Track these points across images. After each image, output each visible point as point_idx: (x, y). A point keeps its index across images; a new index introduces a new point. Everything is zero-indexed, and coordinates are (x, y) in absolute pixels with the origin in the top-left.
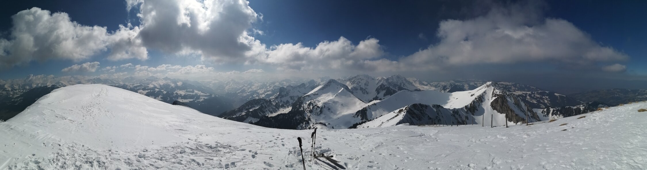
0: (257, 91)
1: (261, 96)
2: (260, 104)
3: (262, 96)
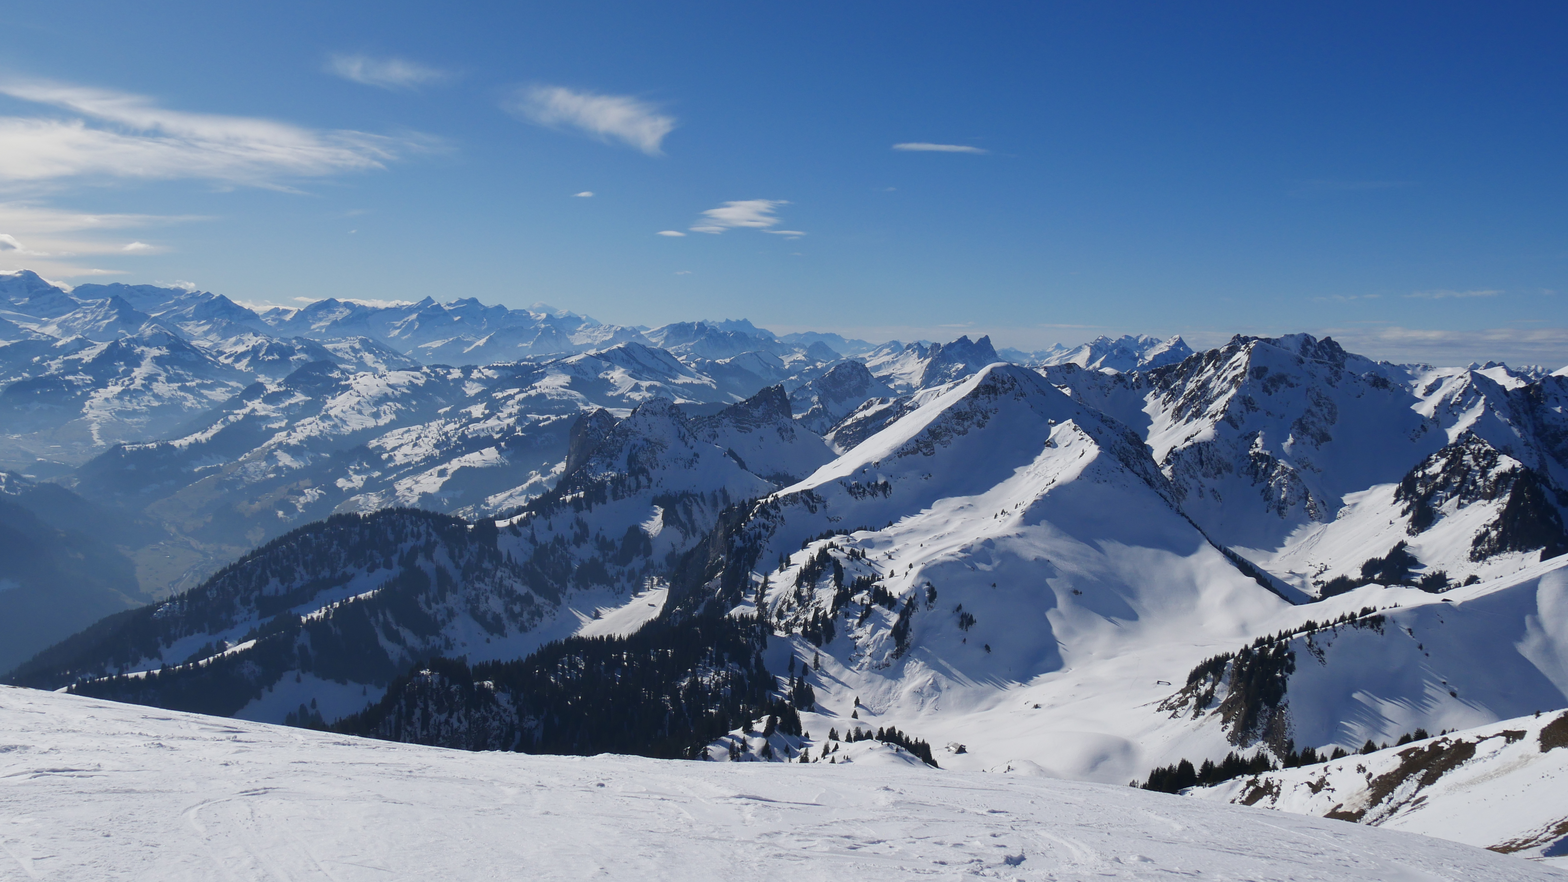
0: (373, 443)
1: (407, 482)
2: (395, 559)
3: (418, 489)
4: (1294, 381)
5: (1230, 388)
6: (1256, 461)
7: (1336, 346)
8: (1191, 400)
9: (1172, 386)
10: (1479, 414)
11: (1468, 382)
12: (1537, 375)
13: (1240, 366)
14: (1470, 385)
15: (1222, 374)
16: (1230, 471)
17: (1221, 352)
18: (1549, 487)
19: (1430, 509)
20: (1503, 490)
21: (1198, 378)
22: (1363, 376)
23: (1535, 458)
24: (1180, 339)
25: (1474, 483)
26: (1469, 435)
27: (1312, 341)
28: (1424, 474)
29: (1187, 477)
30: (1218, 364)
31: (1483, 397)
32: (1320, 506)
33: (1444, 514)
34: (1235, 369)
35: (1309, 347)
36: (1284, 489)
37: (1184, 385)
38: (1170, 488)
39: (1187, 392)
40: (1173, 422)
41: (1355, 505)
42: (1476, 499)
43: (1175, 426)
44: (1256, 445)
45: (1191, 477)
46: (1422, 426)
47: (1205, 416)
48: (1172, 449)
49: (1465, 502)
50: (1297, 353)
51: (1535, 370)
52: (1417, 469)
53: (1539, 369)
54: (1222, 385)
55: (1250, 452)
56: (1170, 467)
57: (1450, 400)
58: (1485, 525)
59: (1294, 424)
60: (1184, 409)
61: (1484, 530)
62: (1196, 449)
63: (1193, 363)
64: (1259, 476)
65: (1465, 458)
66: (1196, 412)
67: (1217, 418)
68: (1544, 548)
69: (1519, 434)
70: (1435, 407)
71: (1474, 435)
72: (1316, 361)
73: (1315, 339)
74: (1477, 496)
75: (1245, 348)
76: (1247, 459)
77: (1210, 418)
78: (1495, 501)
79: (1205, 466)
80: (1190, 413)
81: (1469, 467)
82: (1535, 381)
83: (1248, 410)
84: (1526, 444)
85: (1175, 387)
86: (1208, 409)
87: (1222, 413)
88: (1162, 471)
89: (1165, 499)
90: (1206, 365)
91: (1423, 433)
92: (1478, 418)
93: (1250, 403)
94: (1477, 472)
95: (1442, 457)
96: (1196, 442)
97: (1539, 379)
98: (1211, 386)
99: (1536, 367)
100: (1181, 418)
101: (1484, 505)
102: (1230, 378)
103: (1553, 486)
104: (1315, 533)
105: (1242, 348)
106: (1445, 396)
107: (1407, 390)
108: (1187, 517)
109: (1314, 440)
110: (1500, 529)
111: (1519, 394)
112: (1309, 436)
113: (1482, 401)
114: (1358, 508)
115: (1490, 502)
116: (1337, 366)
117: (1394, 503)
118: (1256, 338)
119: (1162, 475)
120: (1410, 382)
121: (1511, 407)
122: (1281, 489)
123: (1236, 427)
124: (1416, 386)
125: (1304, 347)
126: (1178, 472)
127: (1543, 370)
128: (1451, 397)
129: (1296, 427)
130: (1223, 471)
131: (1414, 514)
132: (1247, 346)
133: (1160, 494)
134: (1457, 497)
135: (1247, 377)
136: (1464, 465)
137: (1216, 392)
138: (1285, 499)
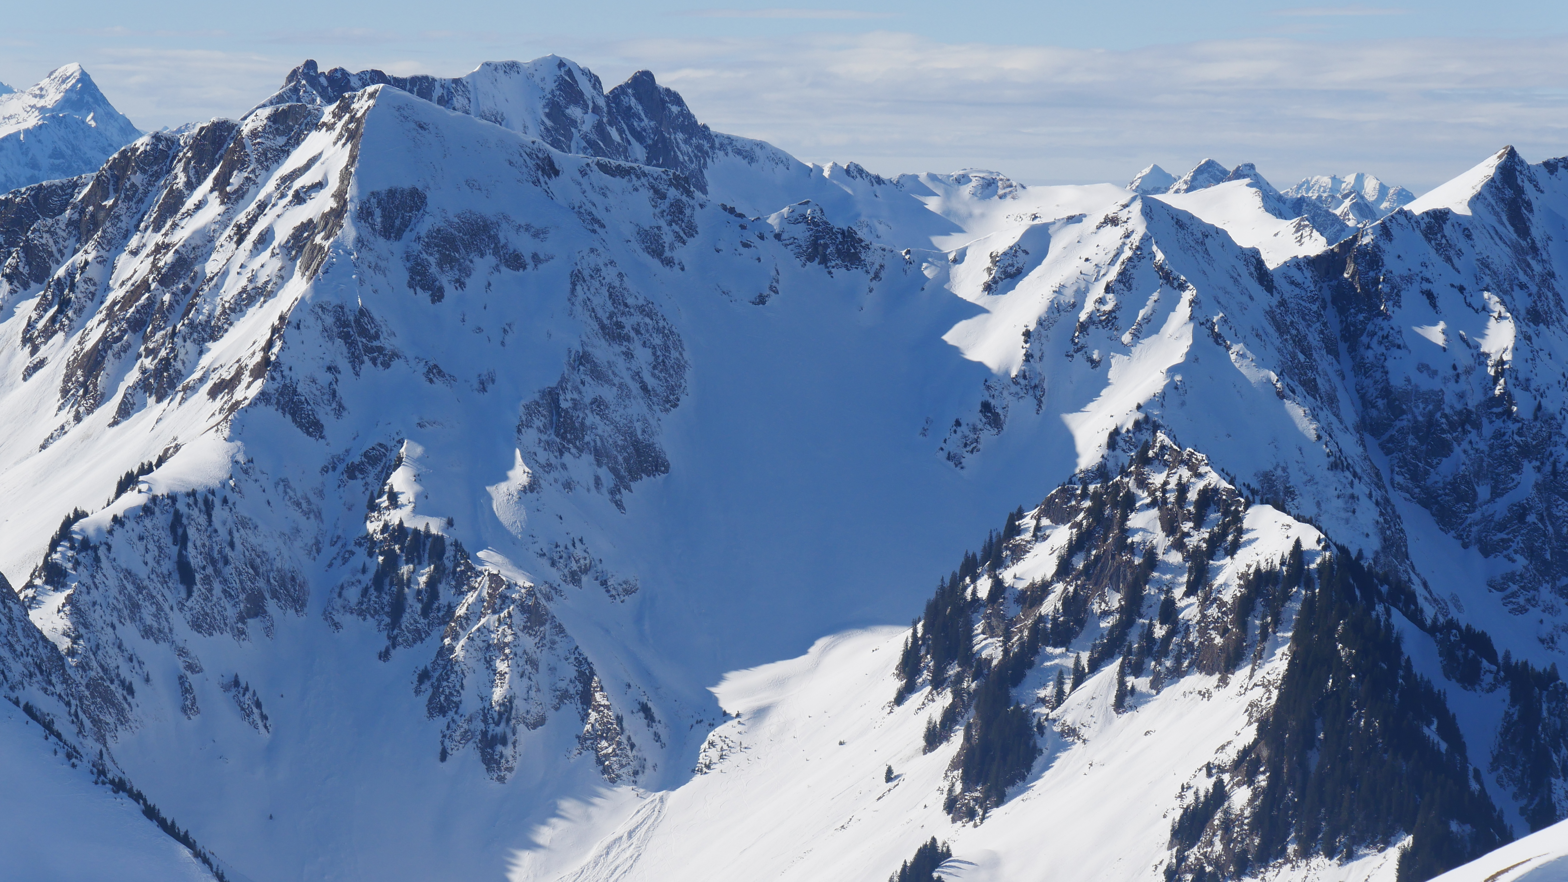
4: (525, 245)
5: (283, 277)
6: (392, 561)
7: (675, 109)
8: (137, 325)
9: (61, 272)
10: (1178, 358)
11: (1136, 239)
12: (1363, 209)
13: (319, 186)
14: (1141, 253)
15: (252, 221)
16: (298, 603)
17: (246, 130)
18: (1416, 617)
19: (1024, 718)
20: (1264, 636)
21: (158, 238)
22: (773, 220)
23: (1368, 513)
24: (84, 78)
25: (1169, 612)
26: (1146, 436)
27: (585, 86)
28: (998, 587)
29: (130, 633)
30: (236, 179)
31: (1188, 296)
32: (634, 724)
33: (1073, 732)
34: (299, 198)
35: (575, 112)
36: (502, 666)
37: (108, 264)
38: (66, 680)
39: (117, 293)
40: (67, 415)
41: (760, 713)
42: (1177, 674)
43: (75, 431)
44: (393, 497)
45: (148, 632)
46: (986, 407)
47: (191, 390)
48: (68, 524)
49: (1142, 683)
50: (533, 137)
51: (1357, 191)
52: (971, 569)
53: (1370, 189)
54: (255, 264)
55: (373, 527)
56: (59, 598)
57: (1077, 306)
58: (1209, 768)
59: (531, 410)
60: (110, 363)
61: (1206, 784)
62: (162, 519)
63: (137, 178)
64: (406, 620)
65: (1135, 520)
66: (158, 373)
67: (240, 393)
68: (1408, 841)
69: (1309, 428)
70: (1027, 334)
71: (1161, 436)
72: (604, 168)
73: (596, 82)
74: (1178, 660)
75: (337, 116)
76: (361, 553)
77: (213, 393)
78: (1240, 676)
79: (199, 588)
80: (133, 376)
81: (1150, 556)
82: (1358, 234)
83: (355, 360)
84: (1338, 464)
85: (71, 274)
86: (206, 361)
87: (257, 373)
88: (34, 616)
89: (48, 726)
90: (191, 186)
91: (988, 435)
92: (1173, 371)
93: (363, 332)
94: (1176, 570)
95: (1059, 519)
96: (161, 490)
97: (1370, 226)
98: (211, 267)
99: (1360, 178)
100: (100, 400)
101: (1205, 695)
102: (283, 234)
103: (1429, 612)
104: (622, 829)
105: (327, 117)
106: (1058, 292)
107: (929, 272)
108: (138, 797)
109: (604, 473)
110: (1262, 780)
111: (1307, 277)
112: (588, 458)
113: (1183, 309)
114: (771, 723)
115: (1224, 682)
116: (677, 182)
117: (900, 699)
118: (377, 76)
119: (32, 631)
120: (937, 240)
121: (1281, 329)
122: (489, 663)
123: (313, 428)
124: (960, 258)
125: (555, 111)
126: (96, 616)
127: (1383, 190)
128: (1082, 294)
129: (538, 422)
130: (271, 605)
131: (968, 737)
132: (345, 108)
133: (29, 710)
134: (1111, 670)
135: (348, 231)
136: (1132, 549)
137: (232, 288)
138: (508, 704)
